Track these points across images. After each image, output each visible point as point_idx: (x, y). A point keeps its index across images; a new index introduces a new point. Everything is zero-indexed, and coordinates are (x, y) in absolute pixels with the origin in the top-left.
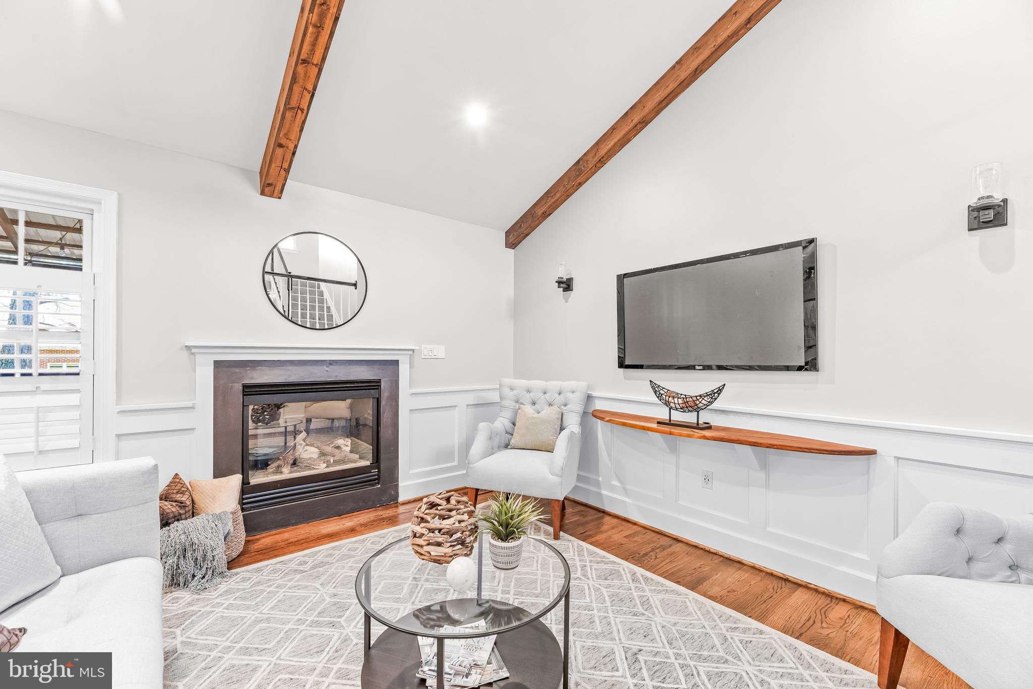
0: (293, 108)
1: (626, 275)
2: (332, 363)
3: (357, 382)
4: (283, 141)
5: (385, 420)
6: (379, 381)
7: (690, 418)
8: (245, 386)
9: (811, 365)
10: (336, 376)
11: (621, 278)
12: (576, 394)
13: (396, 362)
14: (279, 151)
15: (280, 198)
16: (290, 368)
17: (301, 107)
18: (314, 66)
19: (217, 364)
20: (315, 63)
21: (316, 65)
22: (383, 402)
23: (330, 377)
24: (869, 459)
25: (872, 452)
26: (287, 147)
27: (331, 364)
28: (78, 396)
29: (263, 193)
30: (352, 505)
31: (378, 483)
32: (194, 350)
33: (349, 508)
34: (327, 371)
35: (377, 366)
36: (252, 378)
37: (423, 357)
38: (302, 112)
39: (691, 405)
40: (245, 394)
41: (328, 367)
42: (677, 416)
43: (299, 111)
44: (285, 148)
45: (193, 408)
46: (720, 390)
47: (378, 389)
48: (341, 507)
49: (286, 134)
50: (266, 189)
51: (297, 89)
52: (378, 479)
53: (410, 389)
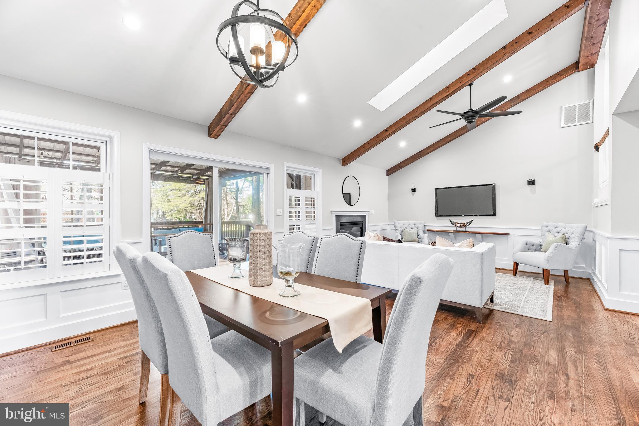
1: (438, 189)
2: (354, 216)
6: (361, 221)
7: (463, 229)
8: (340, 223)
9: (494, 214)
11: (436, 189)
12: (421, 225)
13: (365, 216)
15: (345, 166)
16: (347, 217)
19: (336, 216)
22: (363, 228)
24: (508, 236)
25: (509, 234)
28: (316, 225)
29: (342, 165)
32: (332, 212)
35: (359, 217)
37: (371, 214)
39: (464, 226)
42: (458, 229)
45: (332, 229)
46: (471, 222)
47: (362, 224)
53: (368, 224)
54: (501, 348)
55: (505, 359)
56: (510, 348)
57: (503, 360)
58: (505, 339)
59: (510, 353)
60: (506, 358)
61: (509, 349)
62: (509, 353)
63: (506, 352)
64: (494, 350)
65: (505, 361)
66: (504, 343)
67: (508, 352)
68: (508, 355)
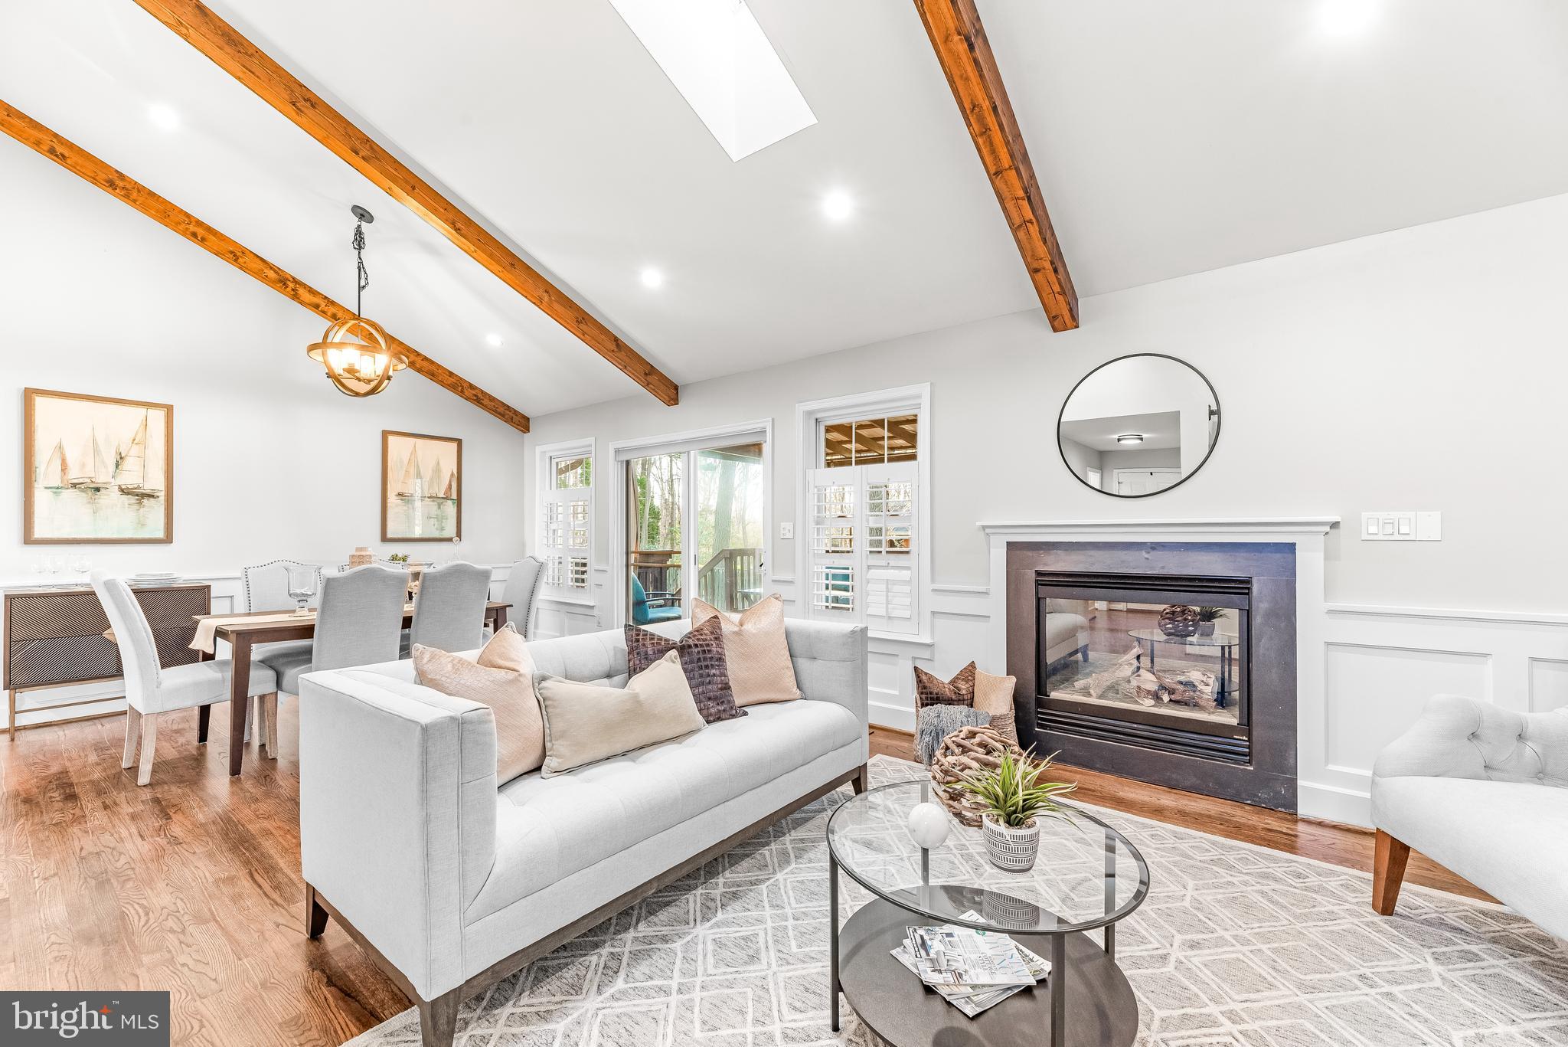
0: (1020, 226)
2: (1154, 546)
3: (1200, 580)
4: (1035, 265)
5: (1262, 651)
6: (1248, 581)
8: (1039, 573)
10: (1163, 568)
13: (1291, 548)
14: (1039, 276)
15: (1077, 327)
16: (1092, 553)
17: (1027, 219)
18: (1008, 171)
19: (1011, 546)
20: (1007, 167)
21: (1010, 168)
22: (1257, 620)
23: (1152, 568)
26: (1044, 268)
27: (1153, 549)
28: (909, 572)
29: (1055, 330)
30: (1192, 780)
31: (1250, 762)
32: (987, 531)
33: (1188, 783)
34: (1147, 559)
35: (1242, 554)
36: (1045, 565)
37: (1365, 536)
38: (1032, 223)
40: (1038, 583)
41: (1149, 553)
43: (1028, 224)
44: (1043, 271)
45: (987, 593)
47: (1248, 594)
48: (1174, 776)
49: (1033, 255)
50: (1056, 323)
51: (1010, 205)
52: (1249, 754)
53: (1325, 601)
54: (168, 915)
55: (137, 901)
56: (145, 929)
57: (140, 896)
58: (181, 942)
59: (136, 917)
60: (138, 904)
61: (148, 925)
62: (140, 917)
63: (147, 914)
64: (182, 900)
65: (134, 897)
66: (172, 931)
67: (143, 919)
68: (138, 913)
